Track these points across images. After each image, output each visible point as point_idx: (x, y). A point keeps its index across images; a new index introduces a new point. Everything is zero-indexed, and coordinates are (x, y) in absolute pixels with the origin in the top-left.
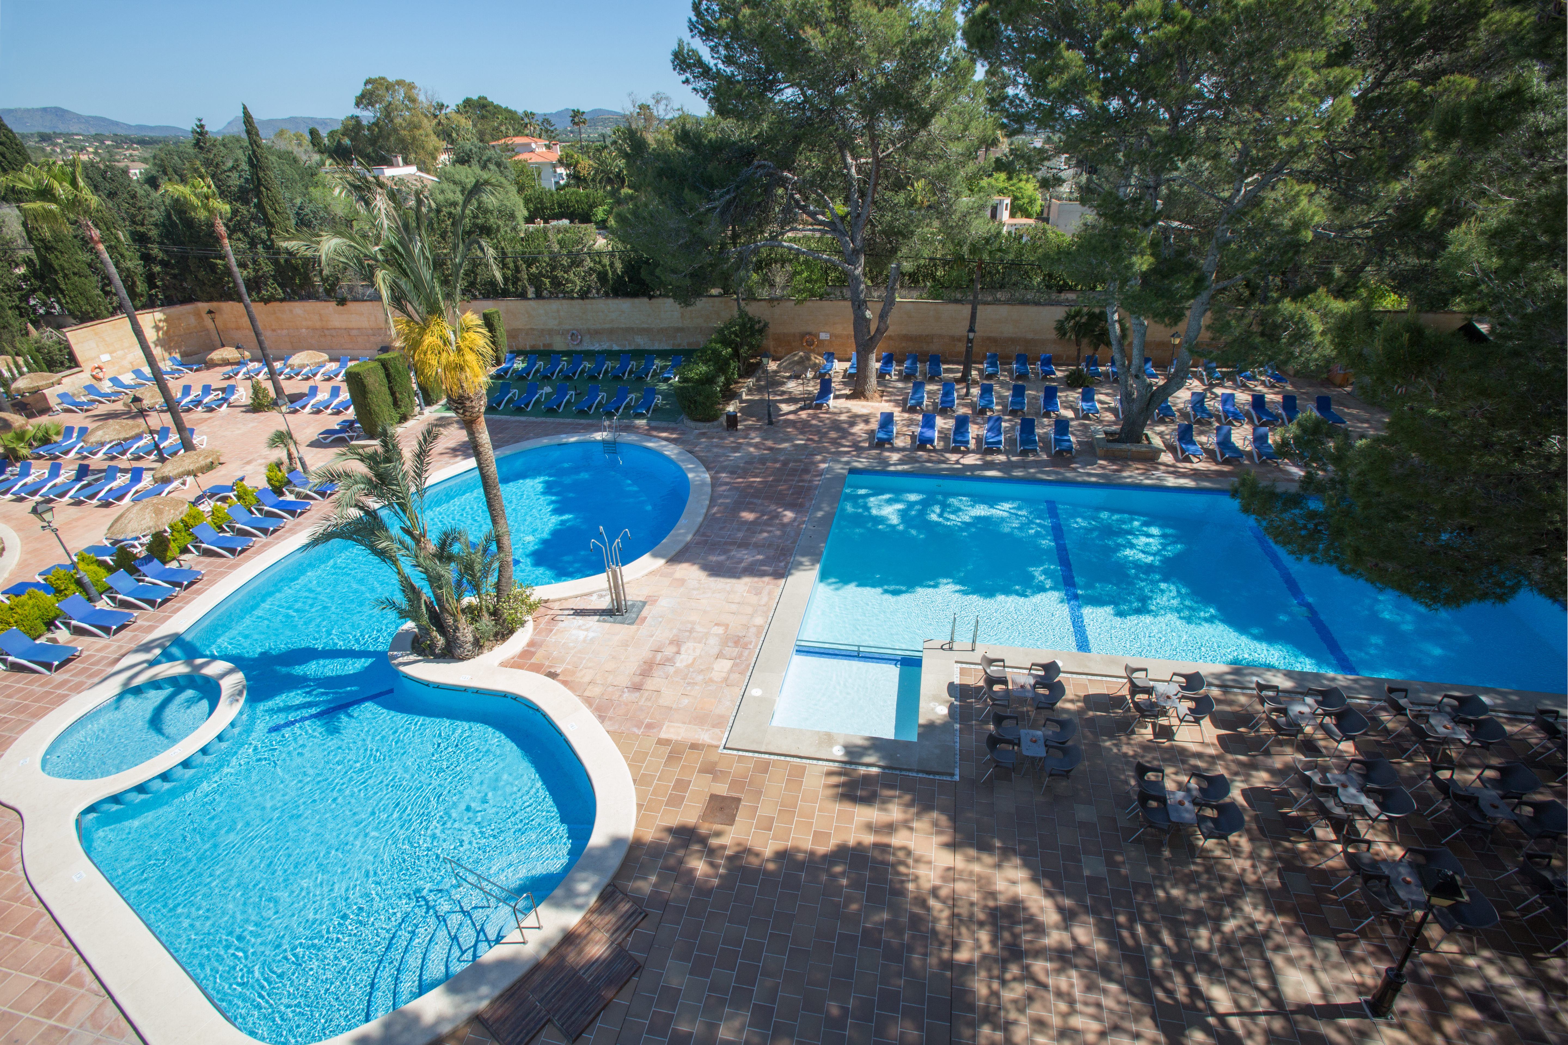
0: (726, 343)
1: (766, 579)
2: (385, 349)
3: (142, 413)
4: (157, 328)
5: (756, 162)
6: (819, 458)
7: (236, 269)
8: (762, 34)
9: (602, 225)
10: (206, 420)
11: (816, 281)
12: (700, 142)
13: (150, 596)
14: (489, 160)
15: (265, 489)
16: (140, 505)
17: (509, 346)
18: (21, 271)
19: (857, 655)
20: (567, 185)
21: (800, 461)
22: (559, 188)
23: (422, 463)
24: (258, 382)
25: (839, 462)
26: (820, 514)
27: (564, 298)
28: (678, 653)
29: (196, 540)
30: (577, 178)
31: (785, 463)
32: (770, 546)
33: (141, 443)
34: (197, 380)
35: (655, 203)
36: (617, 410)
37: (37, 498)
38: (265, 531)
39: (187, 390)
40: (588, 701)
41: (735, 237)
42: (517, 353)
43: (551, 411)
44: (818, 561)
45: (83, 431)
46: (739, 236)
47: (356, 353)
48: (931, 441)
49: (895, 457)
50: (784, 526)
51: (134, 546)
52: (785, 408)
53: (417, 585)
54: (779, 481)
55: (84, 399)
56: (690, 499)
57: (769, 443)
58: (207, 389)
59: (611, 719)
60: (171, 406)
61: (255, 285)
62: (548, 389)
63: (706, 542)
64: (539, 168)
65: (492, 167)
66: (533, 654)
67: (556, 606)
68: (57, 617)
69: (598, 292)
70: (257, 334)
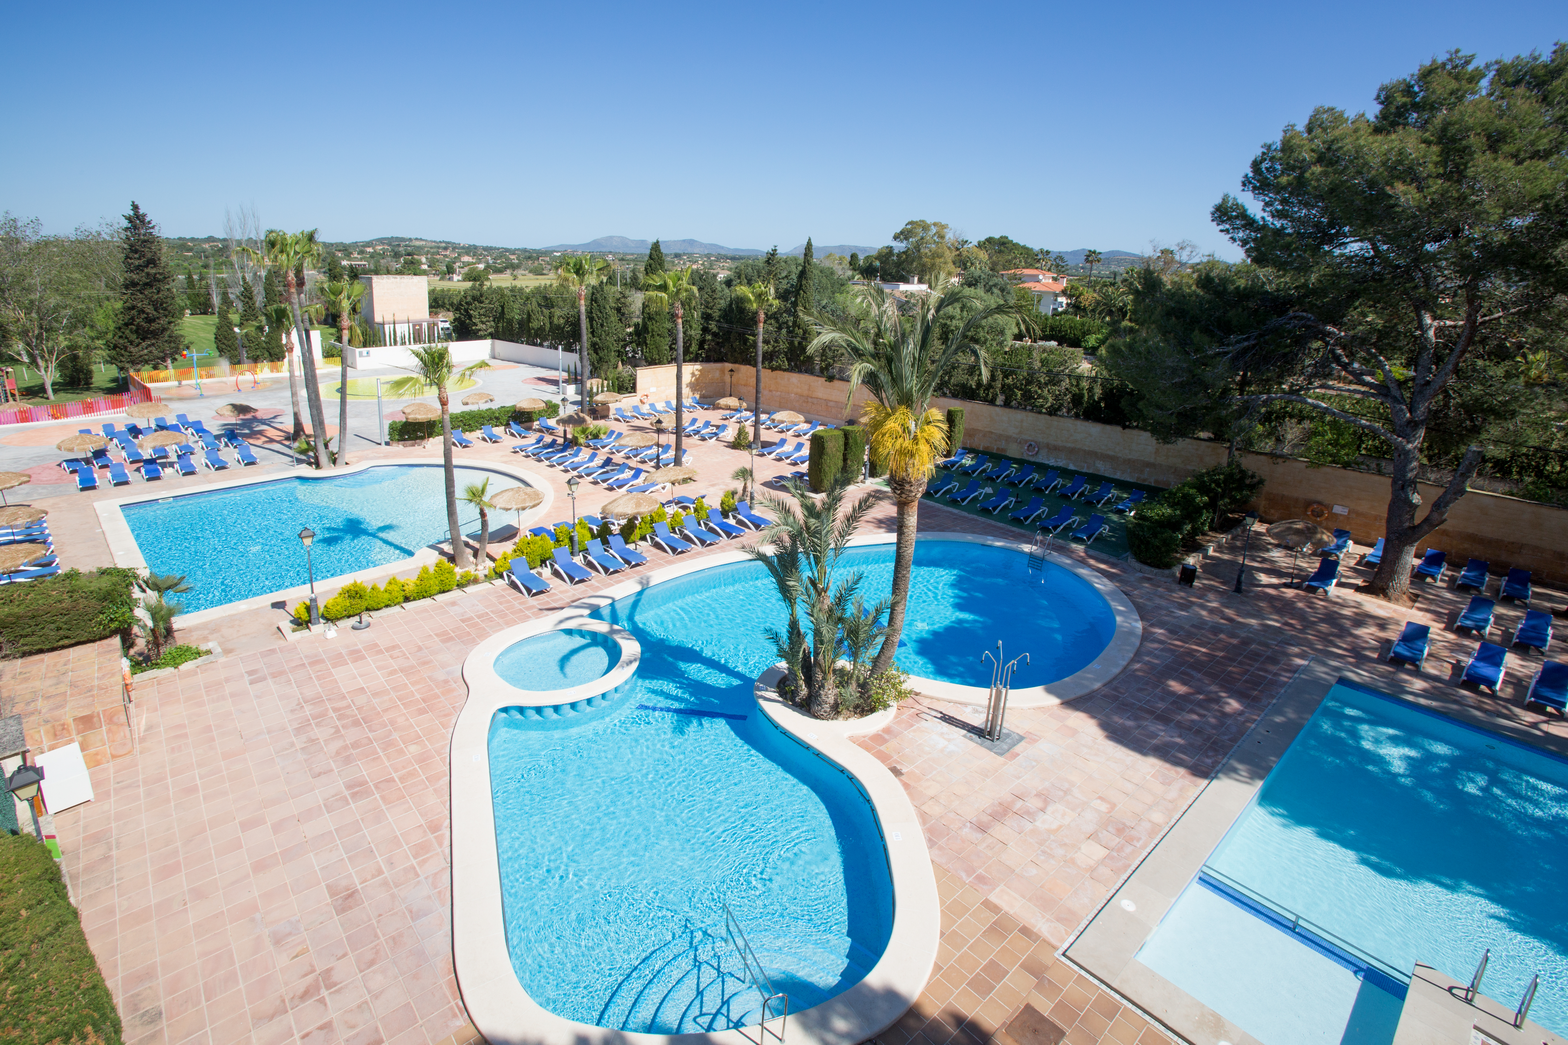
0: (1202, 488)
1: (1182, 771)
2: (851, 422)
3: (659, 431)
4: (693, 374)
5: (1291, 313)
6: (1296, 650)
7: (760, 344)
8: (1332, 191)
9: (1091, 352)
10: (697, 446)
11: (1343, 447)
12: (1225, 289)
13: (607, 565)
14: (995, 285)
15: (716, 510)
16: (630, 495)
17: (963, 442)
18: (629, 330)
19: (1292, 928)
20: (1065, 312)
21: (1266, 645)
22: (1056, 313)
23: (848, 526)
24: (744, 427)
25: (1325, 664)
26: (1278, 719)
27: (1032, 411)
28: (1043, 810)
29: (654, 533)
30: (1077, 308)
31: (1245, 642)
32: (1198, 732)
33: (649, 452)
34: (703, 415)
35: (1156, 340)
36: (1055, 528)
37: (575, 473)
38: (703, 542)
39: (694, 421)
40: (924, 817)
41: (1243, 384)
42: (968, 450)
43: (985, 512)
44: (1261, 778)
45: (620, 435)
46: (1249, 384)
47: (826, 420)
48: (1491, 683)
49: (1419, 684)
50: (1225, 715)
51: (613, 524)
52: (1264, 578)
53: (802, 630)
54: (1232, 660)
55: (629, 414)
56: (1111, 644)
57: (1229, 612)
58: (707, 424)
59: (941, 848)
60: (679, 431)
61: (769, 357)
62: (989, 490)
63: (1116, 698)
64: (1040, 296)
65: (996, 291)
66: (885, 741)
67: (926, 702)
68: (548, 559)
69: (1069, 411)
70: (757, 392)
